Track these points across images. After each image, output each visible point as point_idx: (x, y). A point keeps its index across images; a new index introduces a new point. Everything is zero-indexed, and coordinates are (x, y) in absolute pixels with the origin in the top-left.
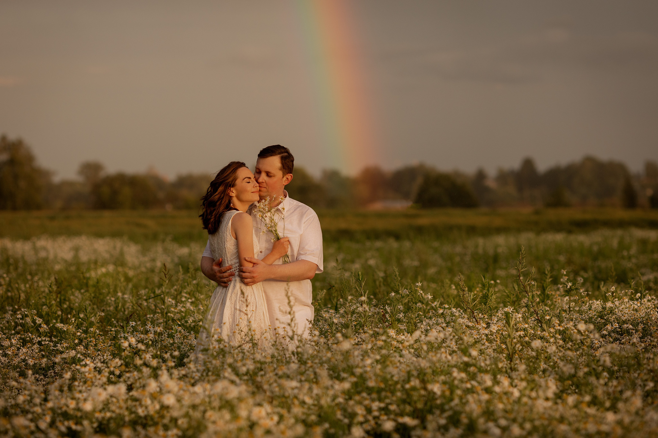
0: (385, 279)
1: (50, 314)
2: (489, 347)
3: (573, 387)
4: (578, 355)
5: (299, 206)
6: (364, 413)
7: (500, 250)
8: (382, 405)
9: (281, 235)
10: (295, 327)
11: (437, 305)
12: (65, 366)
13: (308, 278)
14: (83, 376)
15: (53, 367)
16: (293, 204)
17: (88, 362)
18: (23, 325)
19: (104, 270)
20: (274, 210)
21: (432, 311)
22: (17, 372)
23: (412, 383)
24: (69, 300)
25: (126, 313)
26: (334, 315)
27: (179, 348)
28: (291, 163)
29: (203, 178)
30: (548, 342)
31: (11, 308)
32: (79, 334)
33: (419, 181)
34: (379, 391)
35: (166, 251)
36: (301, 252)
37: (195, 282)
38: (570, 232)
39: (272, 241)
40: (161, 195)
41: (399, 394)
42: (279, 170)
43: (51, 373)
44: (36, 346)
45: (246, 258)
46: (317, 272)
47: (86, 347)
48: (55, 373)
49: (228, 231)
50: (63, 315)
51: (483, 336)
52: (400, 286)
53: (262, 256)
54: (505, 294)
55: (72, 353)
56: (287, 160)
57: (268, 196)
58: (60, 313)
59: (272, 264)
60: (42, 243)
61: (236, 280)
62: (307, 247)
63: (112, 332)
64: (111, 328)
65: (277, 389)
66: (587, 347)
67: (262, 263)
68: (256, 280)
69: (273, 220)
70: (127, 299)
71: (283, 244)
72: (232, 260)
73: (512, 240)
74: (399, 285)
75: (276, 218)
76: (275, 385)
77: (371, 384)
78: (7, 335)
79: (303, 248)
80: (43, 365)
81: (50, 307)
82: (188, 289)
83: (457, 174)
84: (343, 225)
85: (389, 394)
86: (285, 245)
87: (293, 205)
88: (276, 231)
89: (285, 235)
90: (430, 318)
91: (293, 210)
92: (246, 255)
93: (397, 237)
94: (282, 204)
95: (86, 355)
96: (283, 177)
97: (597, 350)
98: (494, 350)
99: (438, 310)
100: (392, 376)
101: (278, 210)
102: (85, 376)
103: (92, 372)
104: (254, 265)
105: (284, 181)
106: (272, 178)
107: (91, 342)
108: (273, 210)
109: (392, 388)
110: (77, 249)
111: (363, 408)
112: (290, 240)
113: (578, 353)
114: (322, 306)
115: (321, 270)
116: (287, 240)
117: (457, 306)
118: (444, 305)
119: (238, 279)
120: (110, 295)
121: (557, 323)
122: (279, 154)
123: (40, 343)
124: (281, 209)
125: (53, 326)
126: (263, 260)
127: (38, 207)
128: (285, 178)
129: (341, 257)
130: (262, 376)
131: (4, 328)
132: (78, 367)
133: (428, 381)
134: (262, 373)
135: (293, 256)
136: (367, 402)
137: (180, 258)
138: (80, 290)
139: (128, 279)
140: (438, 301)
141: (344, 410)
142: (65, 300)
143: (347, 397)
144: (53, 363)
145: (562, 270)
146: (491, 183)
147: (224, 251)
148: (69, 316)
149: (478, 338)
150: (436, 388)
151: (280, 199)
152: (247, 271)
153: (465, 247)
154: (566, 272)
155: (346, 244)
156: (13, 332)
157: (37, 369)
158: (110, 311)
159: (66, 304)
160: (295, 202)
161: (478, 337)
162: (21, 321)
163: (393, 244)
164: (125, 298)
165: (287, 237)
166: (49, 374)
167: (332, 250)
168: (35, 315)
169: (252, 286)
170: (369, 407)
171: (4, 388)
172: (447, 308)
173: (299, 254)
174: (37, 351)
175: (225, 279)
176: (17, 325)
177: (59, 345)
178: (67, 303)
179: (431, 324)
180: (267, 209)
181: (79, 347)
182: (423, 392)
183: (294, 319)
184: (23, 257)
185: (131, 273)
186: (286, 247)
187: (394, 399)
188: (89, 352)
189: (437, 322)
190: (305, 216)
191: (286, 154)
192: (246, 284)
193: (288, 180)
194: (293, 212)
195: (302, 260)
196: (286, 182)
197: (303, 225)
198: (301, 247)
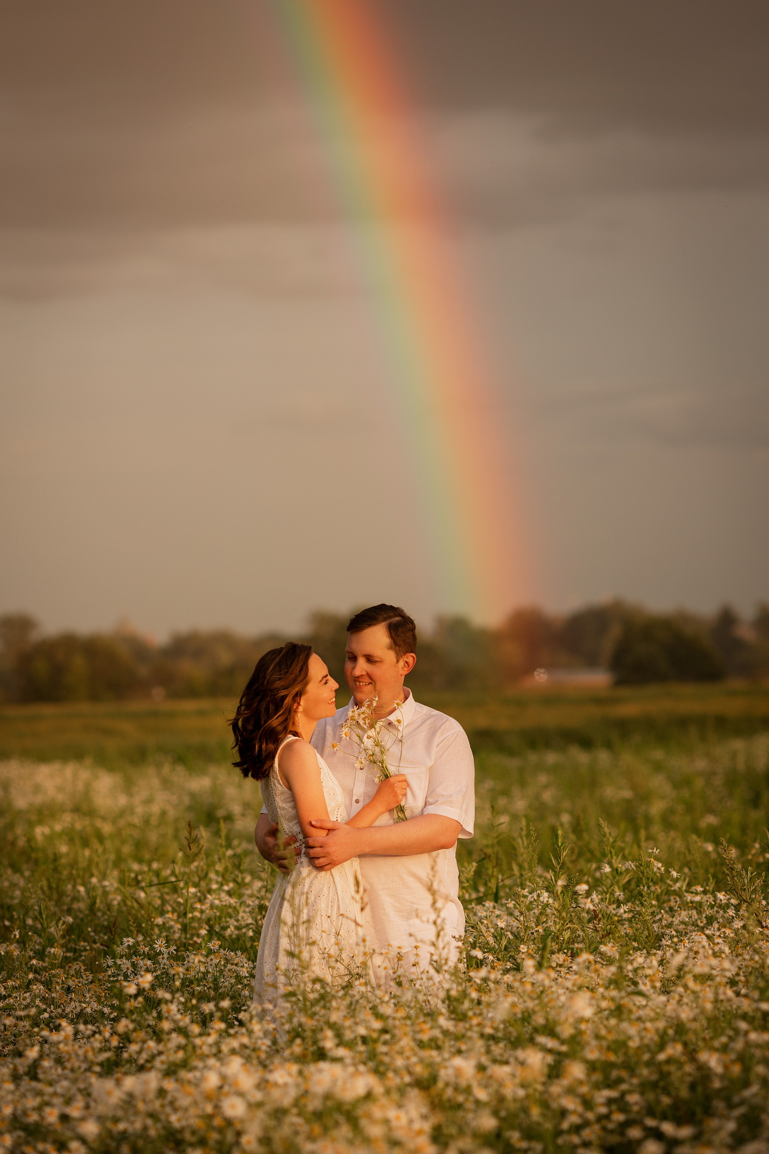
5: (431, 716)
6: (580, 1109)
8: (613, 1094)
9: (392, 769)
10: (444, 948)
11: (682, 886)
13: (449, 847)
14: (53, 1049)
16: (421, 712)
20: (383, 724)
21: (675, 898)
23: (670, 1051)
27: (215, 982)
28: (409, 634)
32: (33, 961)
33: (616, 632)
34: (607, 1067)
36: (432, 800)
39: (376, 781)
40: (143, 671)
41: (644, 1072)
42: (388, 649)
45: (313, 823)
47: (49, 987)
52: (613, 853)
56: (400, 629)
59: (369, 826)
61: (301, 863)
62: (442, 790)
63: (88, 953)
67: (346, 826)
68: (334, 859)
70: (109, 889)
71: (394, 786)
72: (290, 828)
74: (610, 853)
79: (436, 791)
83: (684, 618)
85: (624, 1074)
86: (396, 789)
87: (421, 715)
88: (382, 762)
89: (404, 771)
90: (672, 910)
91: (420, 723)
92: (311, 815)
94: (397, 712)
95: (50, 1002)
96: (398, 661)
99: (685, 896)
100: (628, 1039)
101: (390, 724)
102: (59, 1049)
103: (71, 1042)
104: (330, 832)
105: (400, 668)
106: (378, 664)
107: (55, 975)
108: (379, 724)
109: (630, 1061)
111: (578, 1101)
115: (470, 833)
116: (403, 778)
118: (695, 887)
119: (304, 859)
122: (385, 620)
124: (394, 722)
126: (350, 821)
128: (401, 663)
133: (699, 1048)
136: (584, 1090)
140: (685, 880)
141: (545, 1105)
146: (745, 631)
151: (395, 705)
152: (316, 844)
160: (426, 710)
164: (106, 886)
165: (403, 774)
169: (332, 870)
170: (588, 1098)
175: (286, 861)
181: (35, 987)
182: (688, 1068)
183: (442, 933)
186: (399, 791)
187: (635, 1081)
188: (54, 995)
189: (687, 919)
190: (439, 733)
191: (397, 619)
192: (320, 868)
193: (408, 665)
194: (418, 727)
195: (430, 815)
196: (406, 669)
197: (434, 750)
198: (431, 791)
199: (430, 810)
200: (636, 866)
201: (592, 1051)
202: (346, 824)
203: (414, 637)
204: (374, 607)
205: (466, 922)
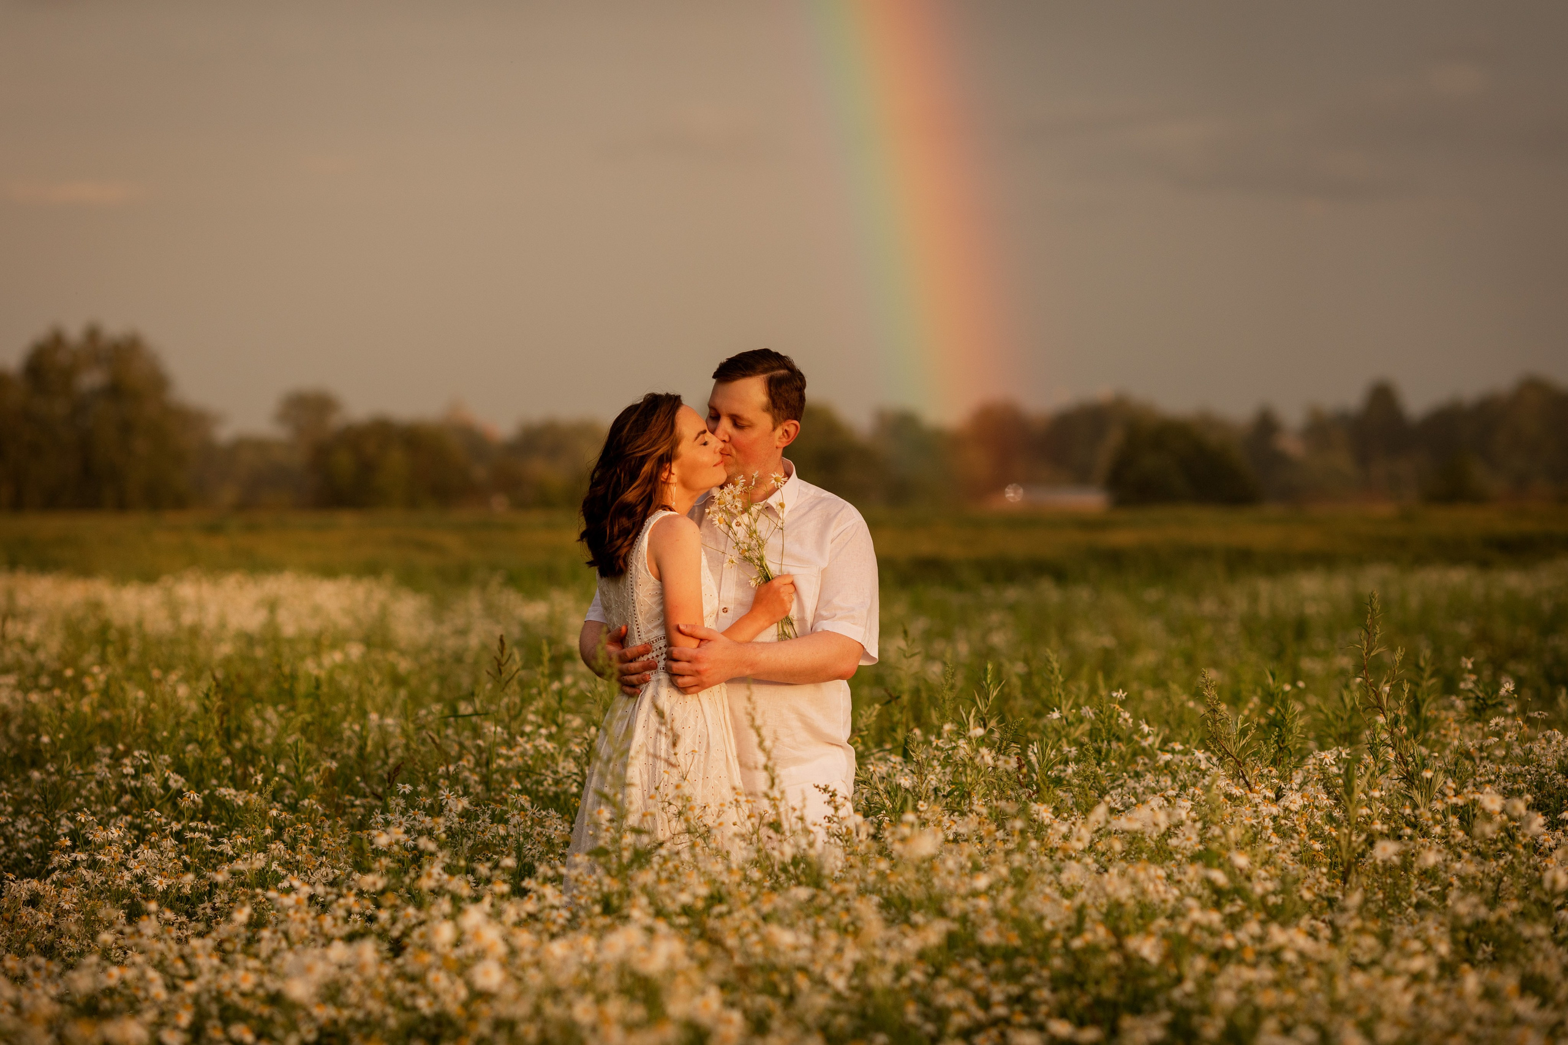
0: (1027, 679)
1: (205, 763)
2: (1283, 848)
3: (1487, 945)
4: (1502, 867)
5: (824, 499)
7: (1311, 609)
8: (1015, 990)
9: (773, 568)
11: (1154, 743)
12: (240, 890)
13: (841, 677)
14: (282, 916)
15: (210, 894)
16: (807, 494)
17: (296, 883)
18: (136, 792)
19: (338, 657)
20: (759, 508)
21: (1142, 759)
22: (123, 907)
23: (1088, 936)
24: (249, 731)
25: (391, 761)
26: (900, 768)
27: (519, 849)
28: (796, 394)
29: (583, 430)
30: (1426, 834)
31: (108, 751)
32: (274, 812)
33: (1114, 438)
34: (1009, 954)
35: (491, 611)
36: (824, 613)
37: (556, 685)
38: (1484, 565)
39: (753, 583)
40: (480, 473)
41: (1057, 962)
42: (764, 410)
43: (204, 909)
44: (169, 843)
45: (682, 627)
46: (863, 663)
47: (292, 847)
48: (214, 909)
49: (641, 559)
50: (236, 766)
51: (1267, 820)
52: (1063, 696)
53: (727, 620)
54: (1322, 716)
55: (259, 861)
56: (784, 387)
57: (739, 474)
58: (227, 761)
59: (750, 642)
60: (187, 590)
61: (658, 680)
62: (837, 601)
63: (354, 810)
64: (353, 798)
65: (758, 949)
66: (1525, 846)
67: (724, 638)
68: (704, 679)
69: (755, 532)
70: (391, 729)
71: (777, 592)
72: (649, 631)
73: (1340, 586)
74: (1059, 695)
75: (763, 526)
76: (754, 938)
77: (989, 936)
78: (99, 817)
79: (829, 602)
80: (187, 890)
81: (203, 745)
82: (539, 704)
83: (1208, 422)
84: (925, 546)
85: (1033, 963)
86: (782, 595)
87: (808, 497)
88: (761, 559)
89: (786, 569)
90: (1138, 775)
91: (807, 510)
92: (683, 621)
93: (1060, 575)
94: (778, 493)
95: (292, 866)
96: (774, 429)
97: (1547, 856)
98: (1294, 854)
99: (1156, 756)
100: (1041, 919)
101: (769, 508)
102: (287, 916)
103: (304, 908)
104: (702, 643)
105: (777, 437)
106: (747, 431)
107: (302, 832)
108: (754, 509)
109: (1039, 947)
110: (272, 605)
111: (970, 996)
112: (797, 583)
113: (1502, 862)
114: (871, 745)
115: (873, 658)
116: (788, 581)
117: (1203, 745)
118: (1172, 745)
119: (663, 677)
120: (349, 719)
121: (1450, 788)
122: (764, 371)
123: (178, 836)
124: (774, 506)
125: (212, 793)
126: (727, 632)
127: (180, 503)
128: (779, 432)
129: (919, 625)
130: (720, 916)
131: (93, 798)
132: (272, 894)
133: (1128, 932)
134: (723, 908)
135: (802, 620)
136: (979, 983)
137: (525, 626)
138: (275, 705)
139: (397, 681)
140: (1158, 735)
141: (925, 1002)
142: (239, 728)
143: (931, 970)
144: (210, 885)
145: (1464, 659)
146: (1290, 444)
147: (631, 609)
148: (252, 770)
149: (1252, 826)
150: (1148, 948)
151: (774, 482)
152: (683, 657)
153: (1224, 602)
154: (1473, 664)
155: (935, 593)
156: (114, 809)
157: (172, 900)
158: (349, 757)
159: (240, 739)
160: (813, 490)
161: (1254, 822)
162: (133, 783)
163: (1050, 592)
164: (389, 725)
165: (788, 575)
166: (200, 912)
167: (900, 609)
168: (167, 767)
169: (700, 694)
170: (984, 994)
171: (89, 945)
172: (1180, 752)
173: (818, 617)
174: (172, 855)
175: (634, 678)
176: (122, 790)
177: (225, 841)
178: (245, 737)
179: (1140, 790)
180: (739, 505)
181: (273, 846)
182: (1114, 958)
184: (140, 624)
185: (404, 665)
186: (786, 598)
187: (1045, 973)
188: (298, 857)
189: (1153, 785)
190: (834, 524)
191: (783, 372)
192: (683, 690)
193: (789, 436)
194: (805, 514)
195: (824, 632)
196: (784, 440)
197: (829, 547)
198: (823, 600)
199: (826, 625)
200: (1095, 714)
201: (988, 934)
202: (722, 633)
203: (802, 398)
204: (754, 352)
205: (857, 774)
